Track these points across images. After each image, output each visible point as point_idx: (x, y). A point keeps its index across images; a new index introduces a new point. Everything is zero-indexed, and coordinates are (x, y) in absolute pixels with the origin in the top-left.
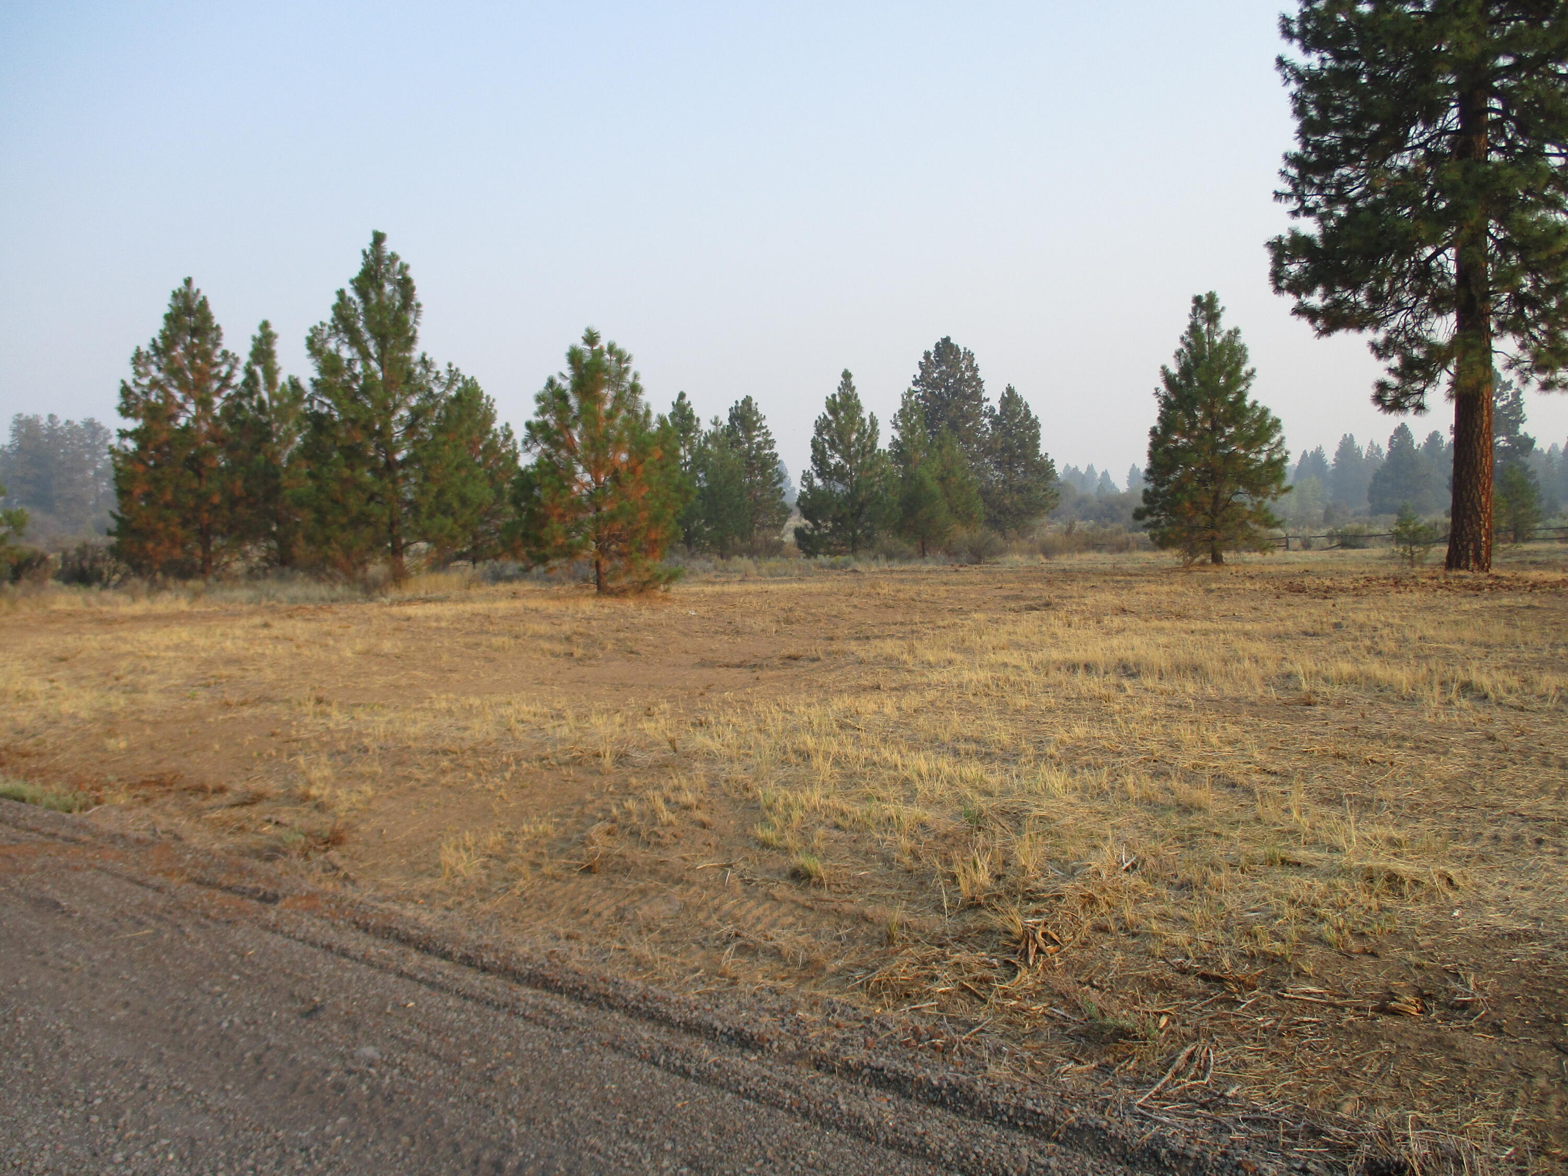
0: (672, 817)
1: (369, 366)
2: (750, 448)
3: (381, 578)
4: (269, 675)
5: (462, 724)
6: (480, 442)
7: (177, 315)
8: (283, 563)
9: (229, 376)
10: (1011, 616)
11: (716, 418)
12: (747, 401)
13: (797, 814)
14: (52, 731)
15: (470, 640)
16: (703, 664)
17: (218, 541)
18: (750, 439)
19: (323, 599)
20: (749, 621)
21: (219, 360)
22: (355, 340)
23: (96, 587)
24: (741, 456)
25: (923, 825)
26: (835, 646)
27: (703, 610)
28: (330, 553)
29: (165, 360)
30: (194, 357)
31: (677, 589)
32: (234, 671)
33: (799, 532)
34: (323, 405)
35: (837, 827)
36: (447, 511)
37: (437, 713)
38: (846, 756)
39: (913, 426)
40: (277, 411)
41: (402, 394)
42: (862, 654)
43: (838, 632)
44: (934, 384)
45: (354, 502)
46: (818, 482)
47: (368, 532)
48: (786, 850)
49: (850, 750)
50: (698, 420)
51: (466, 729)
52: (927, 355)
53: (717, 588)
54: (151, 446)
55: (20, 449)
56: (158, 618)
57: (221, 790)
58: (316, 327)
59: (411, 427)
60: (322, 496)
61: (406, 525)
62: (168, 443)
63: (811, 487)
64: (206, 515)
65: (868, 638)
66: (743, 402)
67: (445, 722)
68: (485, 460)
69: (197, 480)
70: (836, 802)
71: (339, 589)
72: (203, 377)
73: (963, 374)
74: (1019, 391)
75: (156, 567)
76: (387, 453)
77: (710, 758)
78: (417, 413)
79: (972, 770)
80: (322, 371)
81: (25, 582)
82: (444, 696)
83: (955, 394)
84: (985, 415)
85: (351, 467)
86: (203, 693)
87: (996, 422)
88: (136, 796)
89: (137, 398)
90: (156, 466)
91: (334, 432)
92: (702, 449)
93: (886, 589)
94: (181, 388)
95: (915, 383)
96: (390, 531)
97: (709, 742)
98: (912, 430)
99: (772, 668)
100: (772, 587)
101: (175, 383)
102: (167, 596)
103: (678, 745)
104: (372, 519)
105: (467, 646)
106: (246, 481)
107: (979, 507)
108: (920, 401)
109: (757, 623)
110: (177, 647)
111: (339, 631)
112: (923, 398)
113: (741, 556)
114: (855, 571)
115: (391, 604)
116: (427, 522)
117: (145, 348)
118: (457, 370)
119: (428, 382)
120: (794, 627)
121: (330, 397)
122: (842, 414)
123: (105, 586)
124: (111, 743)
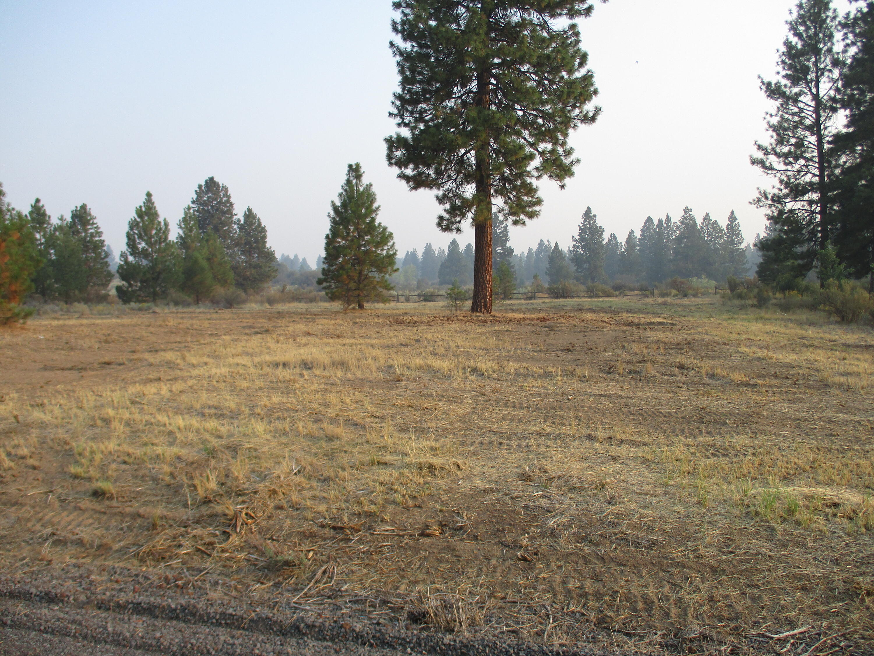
0: (12, 464)
2: (86, 236)
10: (245, 337)
11: (62, 216)
12: (84, 207)
13: (98, 457)
16: (45, 368)
18: (86, 231)
20: (81, 342)
24: (79, 240)
25: (179, 458)
26: (135, 356)
27: (49, 335)
31: (30, 322)
33: (119, 289)
35: (125, 462)
38: (134, 420)
39: (191, 227)
42: (152, 360)
43: (139, 348)
44: (204, 204)
46: (131, 259)
48: (90, 479)
49: (137, 416)
50: (49, 217)
52: (200, 187)
53: (61, 322)
63: (126, 261)
65: (157, 351)
66: (81, 207)
70: (126, 448)
73: (221, 199)
74: (255, 211)
77: (42, 425)
79: (211, 424)
83: (217, 210)
84: (235, 223)
87: (241, 227)
92: (52, 236)
93: (172, 322)
95: (193, 202)
97: (42, 416)
98: (191, 230)
99: (93, 370)
100: (98, 321)
103: (20, 418)
107: (231, 276)
108: (196, 213)
109: (86, 343)
112: (198, 211)
113: (79, 302)
114: (154, 312)
120: (111, 345)
122: (146, 218)
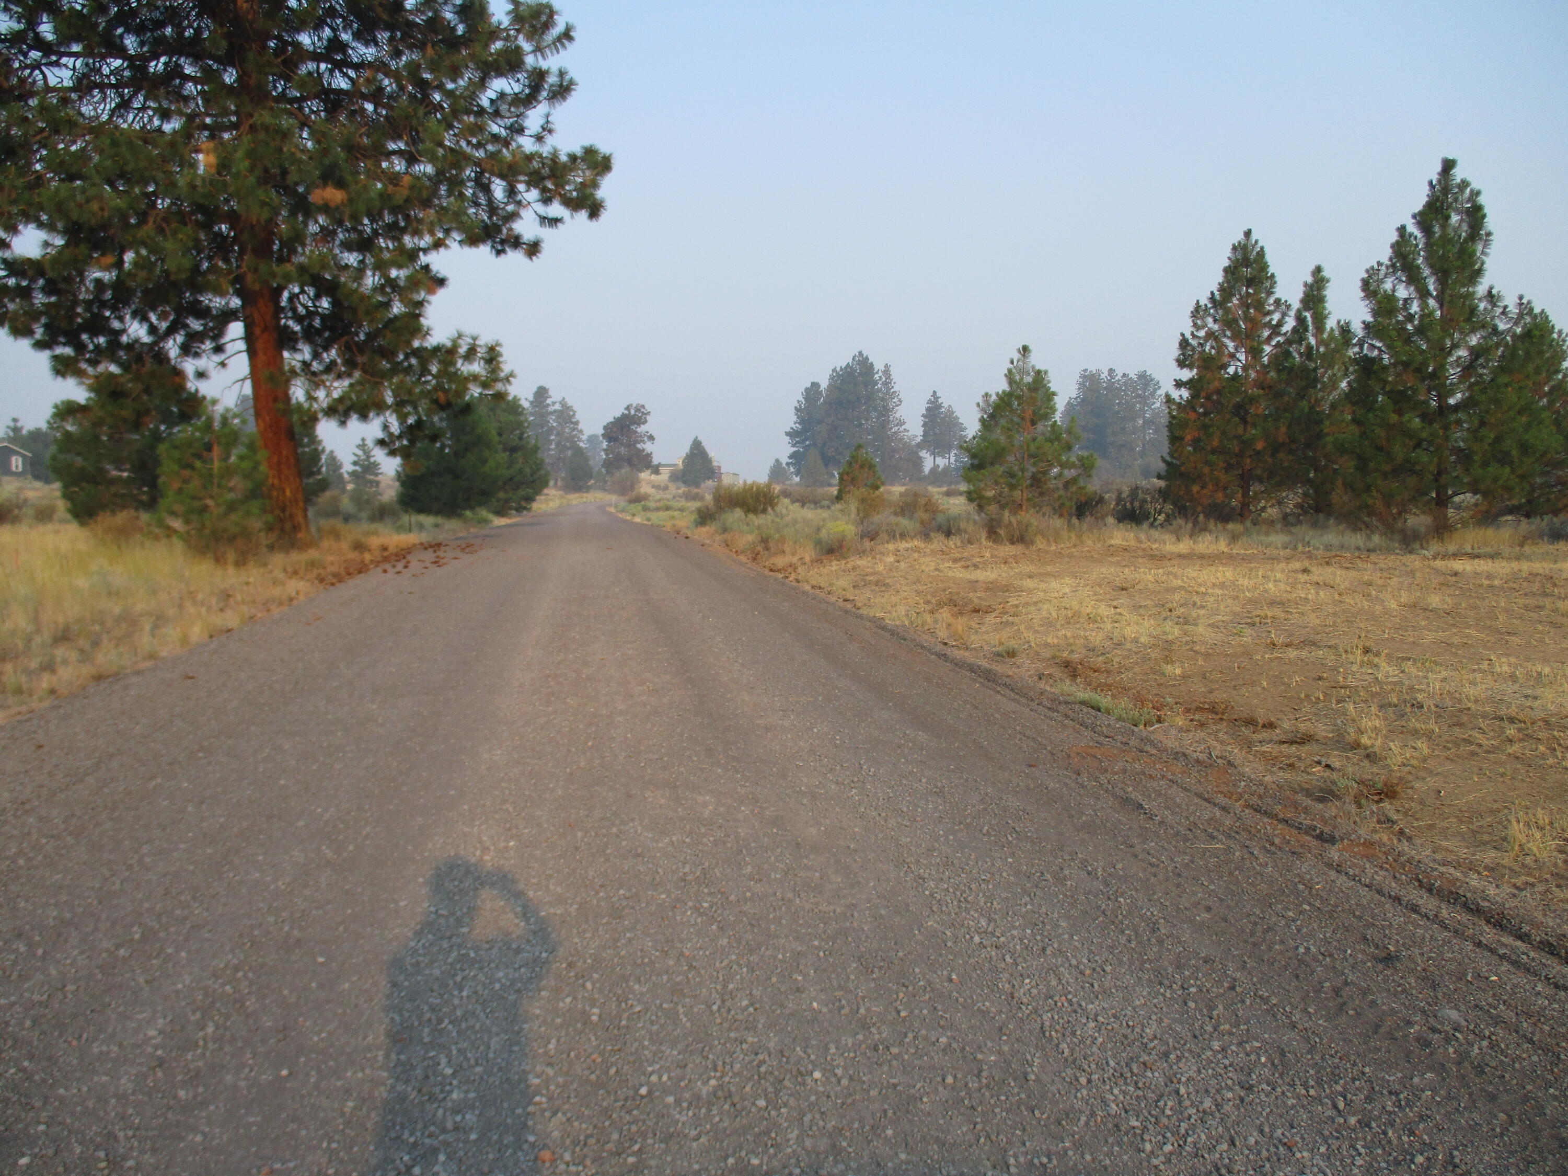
1: (1427, 305)
3: (1423, 529)
4: (1313, 620)
5: (1529, 692)
6: (1545, 384)
7: (1235, 267)
8: (1318, 510)
9: (1280, 324)
14: (1119, 652)
15: (1532, 602)
17: (1255, 487)
19: (1358, 548)
21: (1272, 308)
22: (1414, 278)
23: (1145, 525)
28: (1370, 501)
29: (1220, 312)
30: (1248, 307)
32: (1278, 612)
34: (1375, 349)
36: (1504, 459)
37: (1497, 677)
40: (1323, 357)
41: (1461, 333)
45: (1399, 451)
47: (1412, 481)
51: (1535, 698)
54: (1203, 394)
55: (1083, 400)
56: (1202, 557)
57: (1270, 726)
58: (1372, 268)
59: (1468, 369)
60: (1366, 443)
61: (1454, 474)
62: (1218, 392)
64: (1248, 461)
67: (1510, 688)
68: (1551, 403)
69: (1242, 426)
71: (1376, 539)
72: (1255, 325)
75: (1199, 509)
76: (1439, 396)
78: (1476, 353)
80: (1375, 313)
81: (1089, 519)
82: (1504, 660)
85: (1400, 412)
86: (1248, 631)
88: (1192, 720)
89: (1193, 349)
90: (1206, 414)
91: (1384, 376)
94: (1232, 338)
96: (1436, 480)
101: (1228, 333)
102: (1208, 537)
104: (1417, 468)
105: (1526, 607)
106: (1289, 427)
110: (1222, 586)
111: (1380, 582)
115: (1435, 558)
116: (1480, 471)
117: (1204, 301)
118: (1529, 302)
119: (1493, 318)
121: (1381, 340)
123: (1152, 525)
124: (1168, 669)
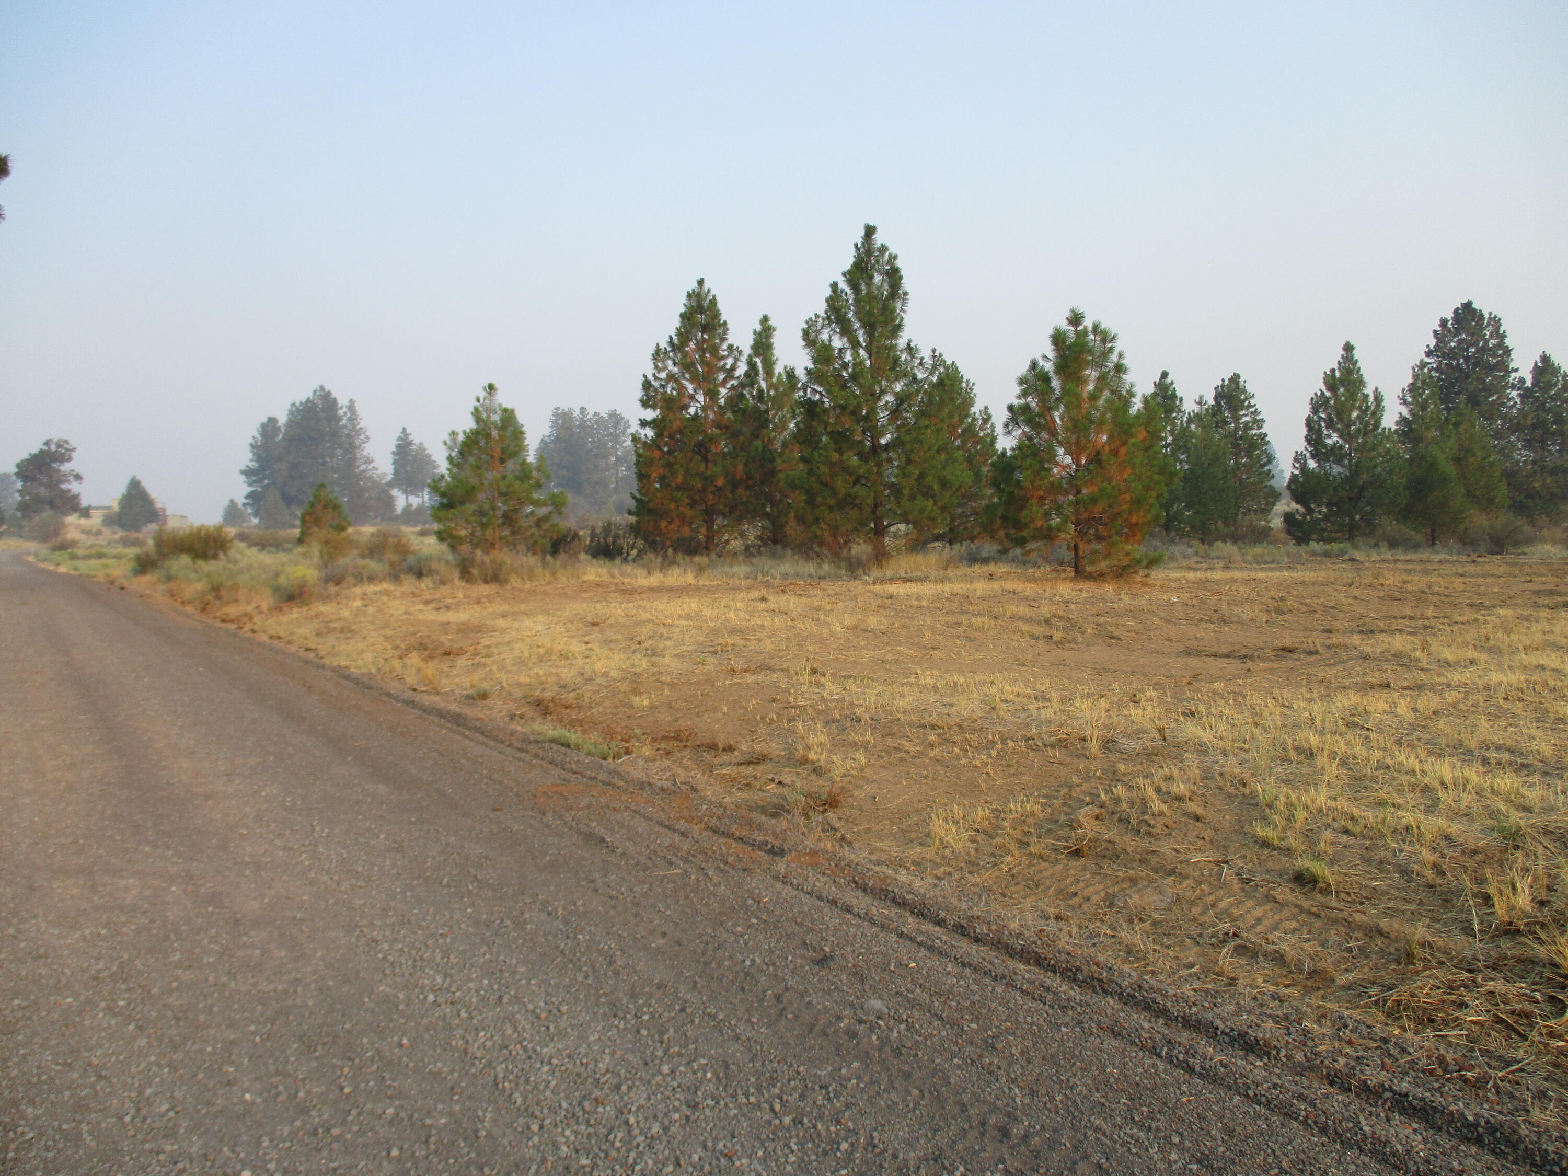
0: (1164, 807)
1: (858, 354)
2: (1237, 429)
3: (865, 557)
4: (768, 645)
5: (947, 700)
6: (958, 426)
7: (691, 314)
8: (775, 541)
9: (733, 368)
10: (1544, 613)
11: (1201, 397)
12: (1235, 379)
13: (1300, 815)
14: (589, 687)
15: (952, 619)
16: (1188, 652)
17: (719, 521)
18: (1236, 419)
19: (811, 576)
20: (1236, 610)
21: (726, 353)
22: (846, 330)
23: (618, 561)
24: (1226, 437)
25: (1448, 838)
26: (1335, 639)
27: (1185, 596)
28: (819, 532)
29: (679, 355)
30: (704, 351)
31: (1158, 574)
32: (738, 640)
33: (1289, 518)
34: (816, 392)
35: (1346, 832)
36: (928, 493)
37: (923, 689)
38: (1355, 757)
39: (1426, 401)
40: (773, 399)
41: (888, 380)
42: (1368, 649)
43: (1338, 624)
44: (1452, 354)
45: (841, 486)
46: (1312, 464)
47: (854, 513)
48: (1288, 852)
49: (1360, 751)
50: (1181, 400)
51: (952, 705)
52: (1443, 323)
53: (1200, 575)
54: (666, 433)
55: (557, 438)
56: (670, 589)
57: (729, 749)
58: (811, 319)
59: (895, 412)
60: (813, 479)
61: (888, 507)
62: (680, 431)
63: (1304, 469)
64: (711, 497)
65: (1372, 632)
66: (1230, 380)
67: (931, 698)
68: (964, 443)
69: (703, 464)
70: (1343, 804)
71: (826, 567)
72: (711, 369)
73: (1486, 342)
74: (1556, 360)
75: (668, 543)
76: (872, 437)
77: (1202, 749)
78: (901, 399)
79: (1507, 782)
80: (815, 361)
81: (563, 556)
82: (928, 673)
83: (1476, 364)
84: (1513, 387)
85: (840, 451)
86: (711, 659)
87: (1526, 394)
88: (658, 749)
89: (656, 390)
90: (670, 452)
91: (825, 418)
92: (1184, 430)
93: (1392, 579)
94: (692, 381)
95: (1429, 354)
96: (874, 512)
97: (1199, 732)
98: (1424, 407)
99: (1264, 660)
100: (1261, 575)
101: (687, 376)
102: (676, 571)
103: (1168, 734)
104: (858, 501)
105: (948, 625)
106: (746, 465)
107: (1503, 491)
108: (1434, 374)
109: (1245, 612)
110: (688, 617)
111: (828, 607)
112: (1437, 370)
113: (1224, 541)
114: (1353, 560)
115: (874, 583)
116: (909, 504)
117: (664, 345)
118: (940, 355)
119: (912, 368)
120: (1286, 617)
121: (821, 385)
122: (1342, 390)
123: (625, 560)
124: (635, 700)
